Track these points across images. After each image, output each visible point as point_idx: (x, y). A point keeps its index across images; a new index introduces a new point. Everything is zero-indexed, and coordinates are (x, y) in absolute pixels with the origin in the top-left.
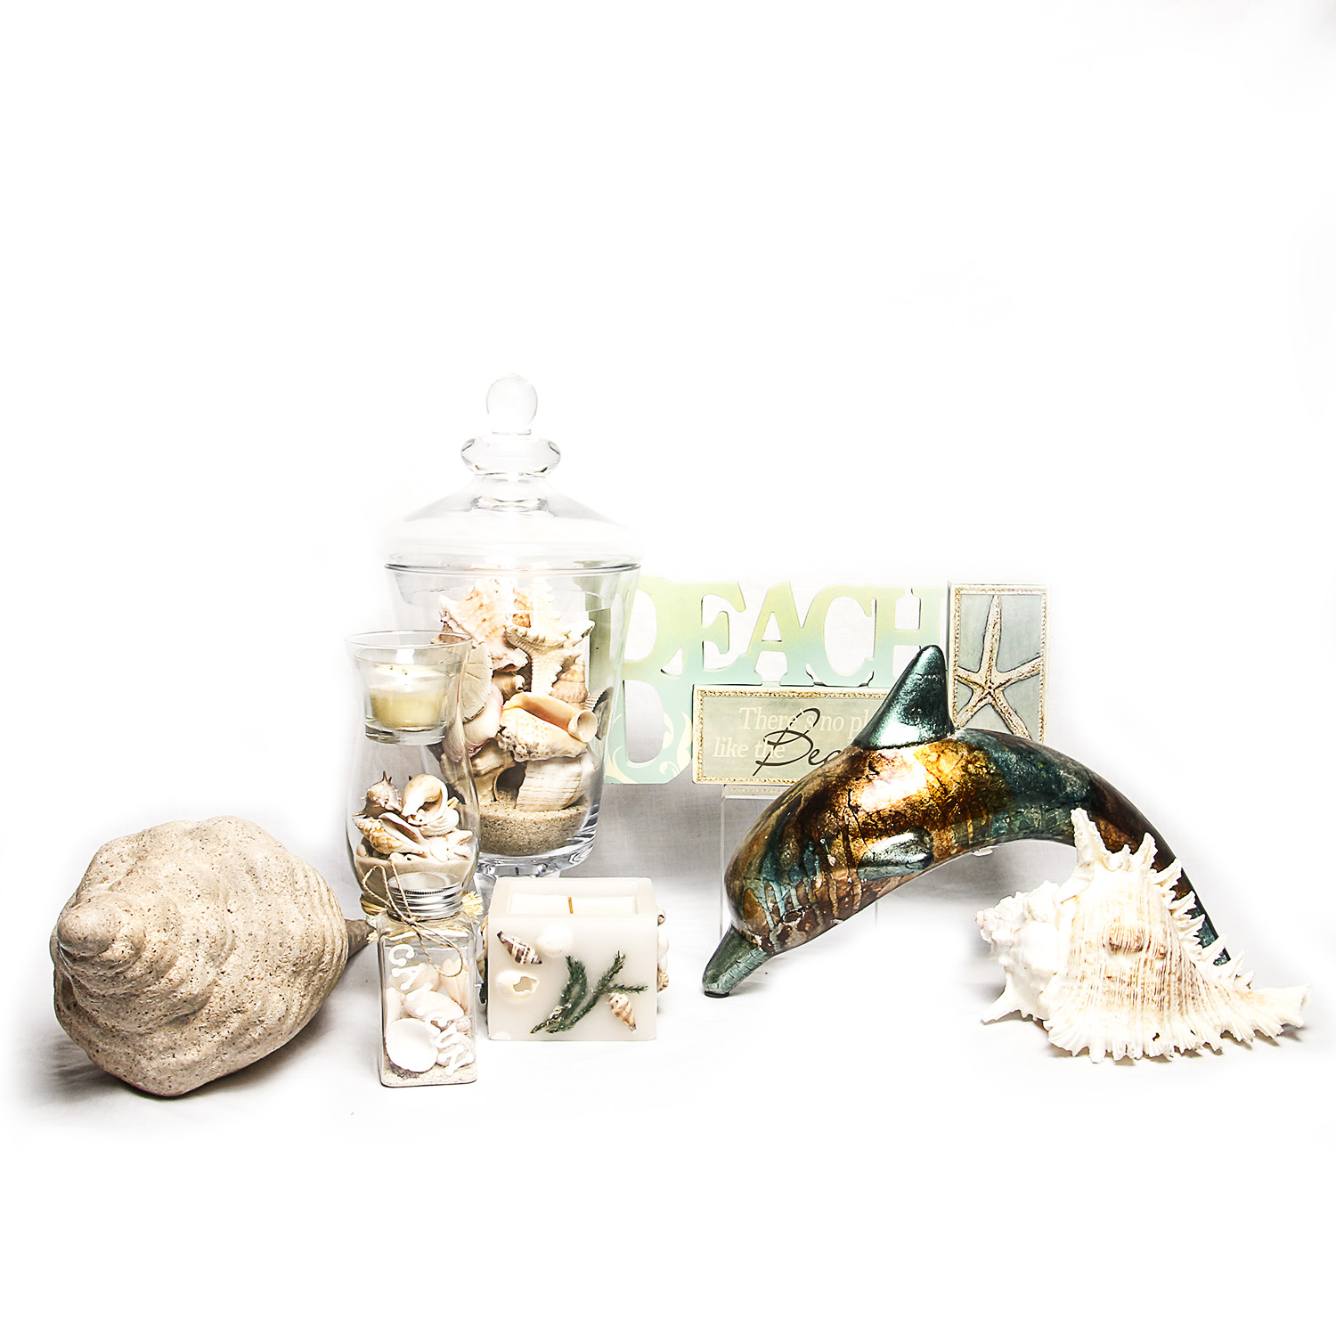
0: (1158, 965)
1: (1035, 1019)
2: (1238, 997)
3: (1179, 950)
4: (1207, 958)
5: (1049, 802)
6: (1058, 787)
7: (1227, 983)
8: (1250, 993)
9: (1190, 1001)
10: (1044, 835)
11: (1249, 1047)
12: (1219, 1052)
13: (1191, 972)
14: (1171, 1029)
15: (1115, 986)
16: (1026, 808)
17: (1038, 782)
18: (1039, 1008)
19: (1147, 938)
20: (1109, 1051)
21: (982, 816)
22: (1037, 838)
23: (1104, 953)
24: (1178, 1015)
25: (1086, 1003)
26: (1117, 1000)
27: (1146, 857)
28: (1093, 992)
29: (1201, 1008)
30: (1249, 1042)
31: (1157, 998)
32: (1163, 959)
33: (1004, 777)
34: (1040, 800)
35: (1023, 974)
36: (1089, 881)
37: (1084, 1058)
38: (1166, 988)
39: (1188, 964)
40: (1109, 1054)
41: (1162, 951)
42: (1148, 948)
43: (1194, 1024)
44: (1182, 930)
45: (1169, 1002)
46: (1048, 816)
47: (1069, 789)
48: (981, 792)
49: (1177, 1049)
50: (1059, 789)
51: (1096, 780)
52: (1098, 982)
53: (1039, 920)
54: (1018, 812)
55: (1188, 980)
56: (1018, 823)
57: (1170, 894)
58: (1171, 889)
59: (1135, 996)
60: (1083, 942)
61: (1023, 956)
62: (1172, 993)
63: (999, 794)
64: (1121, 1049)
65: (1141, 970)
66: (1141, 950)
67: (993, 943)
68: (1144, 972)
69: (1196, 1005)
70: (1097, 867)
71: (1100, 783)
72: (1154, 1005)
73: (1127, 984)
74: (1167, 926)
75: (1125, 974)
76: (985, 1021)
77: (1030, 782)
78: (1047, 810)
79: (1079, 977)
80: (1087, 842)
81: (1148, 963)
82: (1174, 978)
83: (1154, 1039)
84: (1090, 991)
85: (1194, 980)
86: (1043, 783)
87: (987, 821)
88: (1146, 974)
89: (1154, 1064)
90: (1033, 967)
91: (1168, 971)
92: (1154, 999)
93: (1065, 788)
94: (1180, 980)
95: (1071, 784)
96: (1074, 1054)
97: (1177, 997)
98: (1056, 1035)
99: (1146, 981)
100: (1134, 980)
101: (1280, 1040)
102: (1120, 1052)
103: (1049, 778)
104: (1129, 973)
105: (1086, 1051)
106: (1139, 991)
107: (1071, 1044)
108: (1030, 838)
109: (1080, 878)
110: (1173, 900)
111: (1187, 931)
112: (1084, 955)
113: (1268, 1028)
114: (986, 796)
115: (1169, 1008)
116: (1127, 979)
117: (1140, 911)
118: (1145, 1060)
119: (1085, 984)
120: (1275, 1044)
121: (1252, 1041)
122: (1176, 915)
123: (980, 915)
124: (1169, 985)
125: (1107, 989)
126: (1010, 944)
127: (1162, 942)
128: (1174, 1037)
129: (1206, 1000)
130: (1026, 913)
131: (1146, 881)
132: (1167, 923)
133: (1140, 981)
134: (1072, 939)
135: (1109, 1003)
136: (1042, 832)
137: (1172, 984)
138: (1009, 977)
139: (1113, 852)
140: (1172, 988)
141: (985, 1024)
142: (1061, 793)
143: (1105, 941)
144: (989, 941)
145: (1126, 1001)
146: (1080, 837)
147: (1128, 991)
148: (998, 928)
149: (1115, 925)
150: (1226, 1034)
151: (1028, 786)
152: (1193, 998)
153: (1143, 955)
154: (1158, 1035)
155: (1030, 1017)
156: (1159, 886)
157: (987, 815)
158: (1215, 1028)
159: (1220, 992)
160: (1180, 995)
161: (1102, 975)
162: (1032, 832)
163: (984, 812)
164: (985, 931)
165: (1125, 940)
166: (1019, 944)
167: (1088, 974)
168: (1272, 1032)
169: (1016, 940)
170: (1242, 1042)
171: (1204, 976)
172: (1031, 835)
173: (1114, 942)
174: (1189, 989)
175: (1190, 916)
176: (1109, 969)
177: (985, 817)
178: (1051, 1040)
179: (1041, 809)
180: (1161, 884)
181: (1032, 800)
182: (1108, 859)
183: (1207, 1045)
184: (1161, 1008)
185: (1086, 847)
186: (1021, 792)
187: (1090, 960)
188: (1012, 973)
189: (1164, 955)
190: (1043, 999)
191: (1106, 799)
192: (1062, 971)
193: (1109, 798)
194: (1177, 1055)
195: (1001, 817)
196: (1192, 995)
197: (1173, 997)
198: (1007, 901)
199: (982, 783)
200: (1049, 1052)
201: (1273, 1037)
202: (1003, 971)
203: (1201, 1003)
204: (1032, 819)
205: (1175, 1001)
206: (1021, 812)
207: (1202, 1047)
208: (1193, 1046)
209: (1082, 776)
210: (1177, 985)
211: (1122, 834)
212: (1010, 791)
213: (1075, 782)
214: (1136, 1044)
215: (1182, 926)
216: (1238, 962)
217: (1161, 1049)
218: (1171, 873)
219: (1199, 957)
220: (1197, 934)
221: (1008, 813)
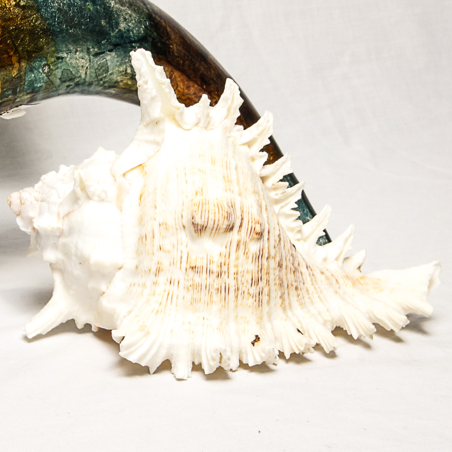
0: (254, 247)
1: (94, 329)
2: (350, 283)
3: (277, 227)
4: (308, 237)
5: (98, 43)
6: (109, 23)
7: (334, 267)
8: (363, 278)
9: (293, 292)
10: (92, 89)
11: (367, 346)
12: (332, 355)
13: (292, 255)
14: (272, 329)
15: (201, 279)
16: (69, 51)
17: (83, 17)
18: (100, 313)
19: (239, 213)
20: (196, 363)
21: (12, 65)
22: (83, 92)
23: (183, 236)
24: (280, 311)
25: (164, 303)
26: (204, 296)
27: (229, 110)
28: (173, 288)
29: (306, 299)
30: (367, 340)
31: (254, 290)
32: (259, 239)
33: (38, 11)
34: (87, 40)
35: (77, 271)
36: (157, 144)
37: (165, 375)
38: (265, 277)
39: (288, 246)
40: (197, 367)
41: (258, 229)
42: (241, 226)
43: (299, 322)
44: (277, 202)
45: (269, 295)
46: (98, 61)
47: (122, 26)
48: (9, 32)
49: (281, 355)
50: (111, 26)
51: (156, 14)
52: (179, 275)
53: (96, 198)
54: (58, 58)
55: (290, 265)
56: (58, 73)
57: (261, 157)
58: (262, 150)
59: (227, 290)
60: (156, 224)
61: (77, 248)
62: (272, 283)
63: (33, 33)
64: (214, 359)
65: (233, 256)
66: (232, 229)
67: (33, 235)
68: (237, 259)
69: (301, 296)
70: (168, 126)
71: (161, 17)
72: (251, 301)
73: (215, 274)
74: (262, 197)
75: (211, 262)
76: (30, 337)
77: (74, 17)
78: (96, 55)
79: (154, 269)
80: (154, 93)
81: (242, 247)
82: (273, 264)
83: (253, 344)
84: (168, 287)
85: (296, 264)
86: (90, 17)
87: (19, 70)
88: (240, 261)
89: (255, 376)
90: (92, 261)
91: (266, 255)
92: (251, 292)
93: (117, 24)
94: (280, 265)
95: (125, 19)
96: (152, 370)
97: (277, 287)
98: (129, 346)
99: (240, 269)
100: (225, 268)
101: (405, 335)
102: (212, 363)
103: (97, 11)
104: (217, 259)
105: (166, 365)
106: (231, 282)
107: (149, 357)
108: (74, 92)
109: (147, 141)
110: (265, 164)
111: (283, 204)
112: (157, 241)
113: (391, 319)
114: (17, 38)
115: (269, 302)
116: (215, 268)
117: (227, 180)
118: (243, 373)
119: (162, 279)
120: (398, 340)
121: (371, 337)
122: (269, 183)
123: (15, 196)
124: (268, 273)
125: (191, 283)
126: (58, 234)
127: (257, 218)
128: (276, 338)
129: (311, 289)
130: (78, 190)
131: (231, 140)
132: (261, 193)
133: (232, 270)
134: (141, 221)
135: (194, 301)
136: (90, 84)
137: (271, 271)
138: (57, 278)
139: (187, 105)
140: (272, 277)
141: (29, 340)
142: (113, 31)
143: (186, 221)
144: (28, 230)
145: (216, 298)
146: (145, 86)
147: (217, 283)
148: (41, 213)
149: (197, 199)
150: (338, 331)
151: (70, 22)
152: (296, 288)
153: (234, 236)
154: (257, 338)
155: (87, 328)
156: (246, 147)
157: (19, 62)
158: (325, 324)
159: (327, 278)
160: (281, 285)
161: (184, 265)
162: (77, 84)
163: (14, 59)
164: (23, 218)
165: (211, 216)
166: (71, 231)
167: (165, 264)
168: (396, 324)
169: (65, 227)
170: (359, 341)
171: (306, 259)
172: (76, 89)
173: (199, 220)
174: (291, 277)
175: (287, 184)
176: (193, 257)
177: (17, 65)
178: (122, 354)
179: (88, 53)
180: (249, 144)
181: (76, 40)
182: (182, 114)
183: (318, 347)
184: (260, 303)
185: (153, 99)
186: (62, 31)
187: (167, 245)
188: (62, 272)
189: (260, 235)
190: (106, 303)
191: (169, 38)
192: (130, 264)
193: (173, 37)
194: (281, 363)
195: (37, 64)
196: (295, 284)
197: (273, 288)
198: (48, 178)
199: (10, 19)
200: (119, 371)
201: (396, 330)
202: (49, 269)
203: (305, 295)
204: (76, 67)
205: (276, 293)
206: (62, 58)
207: (312, 350)
208: (302, 349)
209: (139, 8)
210: (277, 272)
211: (191, 83)
212: (48, 30)
213: (130, 16)
214: (232, 351)
215: (277, 197)
216: (346, 240)
217: (263, 355)
218: (261, 129)
219: (299, 236)
220: (296, 206)
221: (47, 60)
